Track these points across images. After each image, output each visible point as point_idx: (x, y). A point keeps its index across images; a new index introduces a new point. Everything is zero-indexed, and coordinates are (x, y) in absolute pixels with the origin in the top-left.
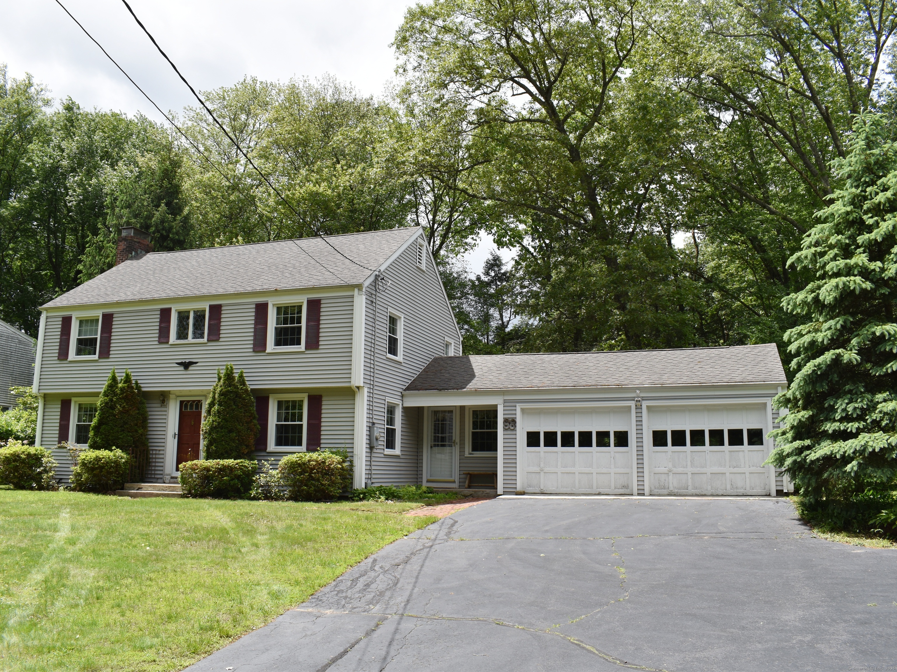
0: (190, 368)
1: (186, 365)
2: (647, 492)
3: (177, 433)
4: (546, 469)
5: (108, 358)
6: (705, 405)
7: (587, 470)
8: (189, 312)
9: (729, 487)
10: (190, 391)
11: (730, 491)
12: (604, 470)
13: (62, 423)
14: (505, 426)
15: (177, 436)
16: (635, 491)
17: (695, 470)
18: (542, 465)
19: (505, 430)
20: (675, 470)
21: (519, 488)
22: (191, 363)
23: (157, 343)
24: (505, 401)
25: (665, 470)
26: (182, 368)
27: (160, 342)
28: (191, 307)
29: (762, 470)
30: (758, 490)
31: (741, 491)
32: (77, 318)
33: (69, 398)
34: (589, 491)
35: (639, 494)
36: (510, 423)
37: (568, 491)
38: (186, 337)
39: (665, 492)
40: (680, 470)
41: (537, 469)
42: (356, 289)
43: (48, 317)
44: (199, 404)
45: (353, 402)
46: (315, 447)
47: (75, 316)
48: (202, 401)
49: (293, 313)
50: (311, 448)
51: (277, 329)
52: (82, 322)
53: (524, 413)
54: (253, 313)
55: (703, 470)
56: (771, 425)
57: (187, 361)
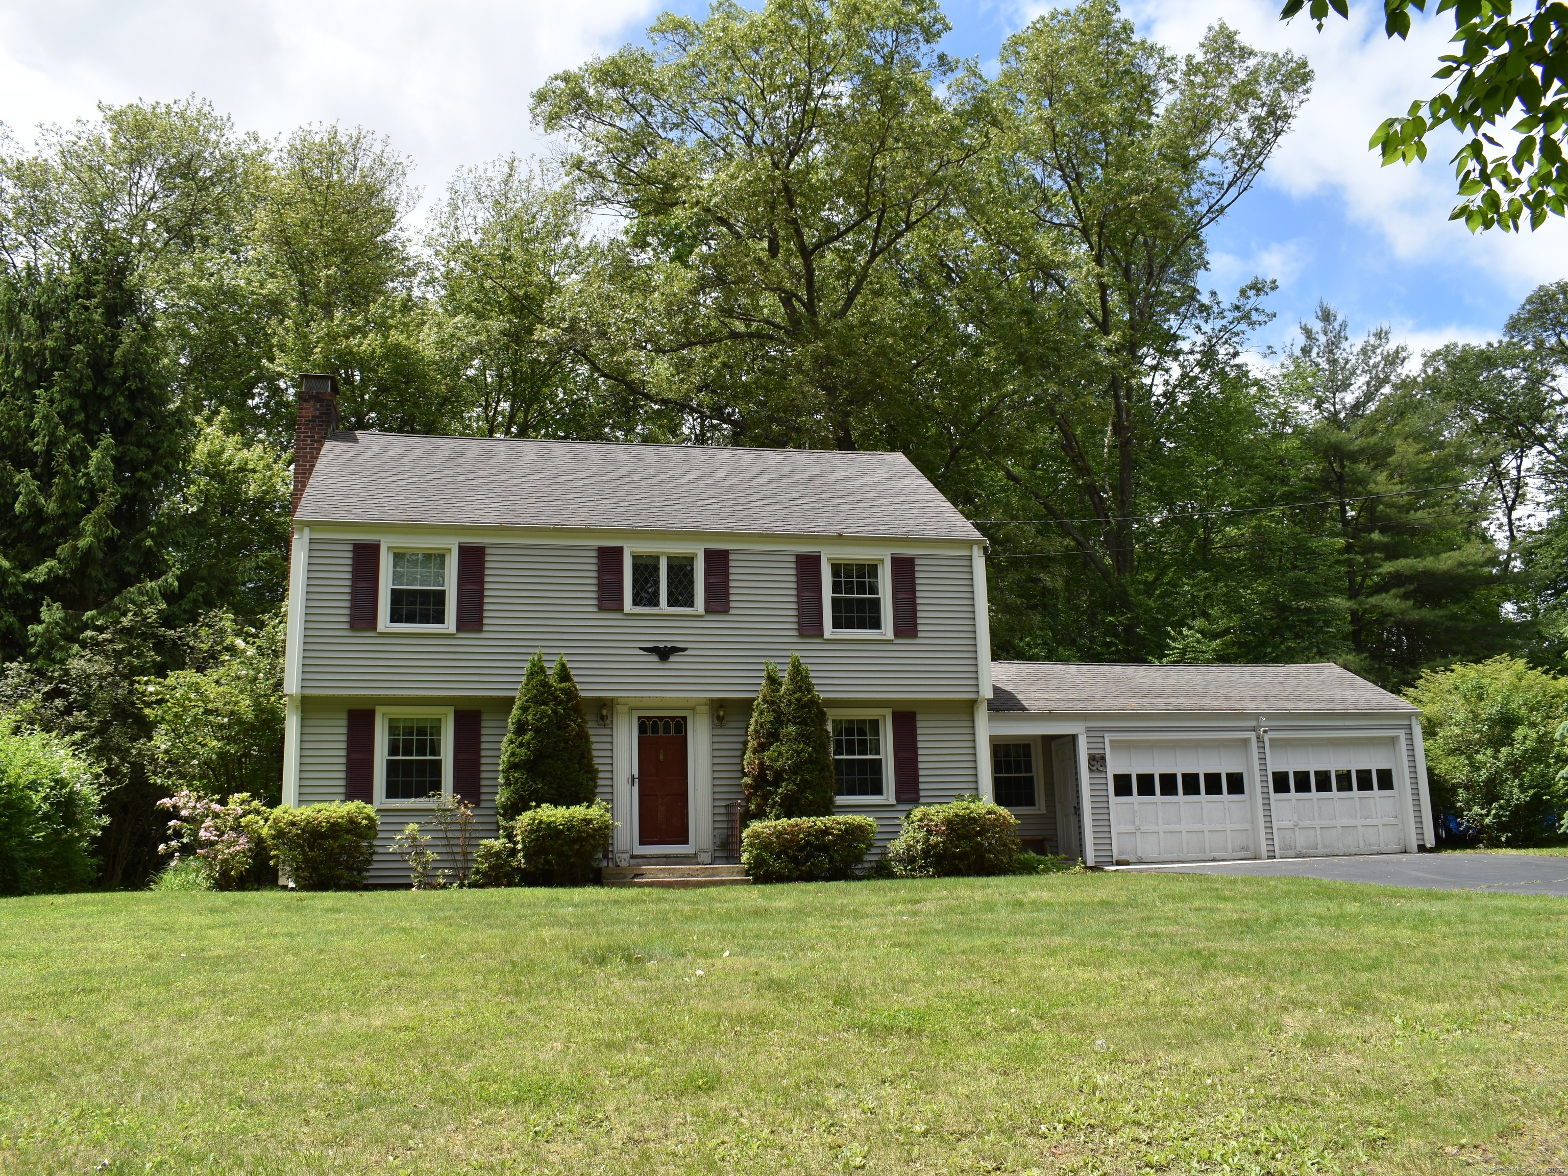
0: (672, 659)
1: (664, 653)
2: (1277, 854)
3: (636, 775)
4: (1144, 828)
5: (480, 630)
6: (1329, 739)
7: (1196, 827)
8: (658, 558)
9: (1362, 844)
11: (1363, 849)
12: (1218, 827)
13: (354, 756)
14: (1091, 765)
15: (637, 782)
16: (1264, 853)
17: (1324, 823)
18: (1137, 822)
19: (1091, 770)
20: (1301, 824)
21: (1116, 857)
22: (675, 650)
23: (595, 609)
24: (1089, 730)
25: (1290, 824)
26: (655, 658)
27: (601, 608)
28: (664, 549)
29: (1394, 821)
30: (1393, 847)
31: (1375, 848)
32: (390, 548)
33: (369, 707)
34: (1201, 856)
35: (1269, 857)
36: (1097, 762)
37: (1174, 857)
38: (653, 601)
39: (1292, 853)
40: (1307, 823)
41: (1131, 828)
42: (975, 548)
43: (312, 541)
44: (680, 725)
45: (969, 724)
46: (912, 796)
47: (387, 544)
48: (685, 719)
49: (861, 575)
50: (904, 797)
51: (835, 601)
52: (399, 557)
53: (1112, 747)
54: (791, 571)
55: (1333, 823)
56: (1406, 764)
57: (661, 645)
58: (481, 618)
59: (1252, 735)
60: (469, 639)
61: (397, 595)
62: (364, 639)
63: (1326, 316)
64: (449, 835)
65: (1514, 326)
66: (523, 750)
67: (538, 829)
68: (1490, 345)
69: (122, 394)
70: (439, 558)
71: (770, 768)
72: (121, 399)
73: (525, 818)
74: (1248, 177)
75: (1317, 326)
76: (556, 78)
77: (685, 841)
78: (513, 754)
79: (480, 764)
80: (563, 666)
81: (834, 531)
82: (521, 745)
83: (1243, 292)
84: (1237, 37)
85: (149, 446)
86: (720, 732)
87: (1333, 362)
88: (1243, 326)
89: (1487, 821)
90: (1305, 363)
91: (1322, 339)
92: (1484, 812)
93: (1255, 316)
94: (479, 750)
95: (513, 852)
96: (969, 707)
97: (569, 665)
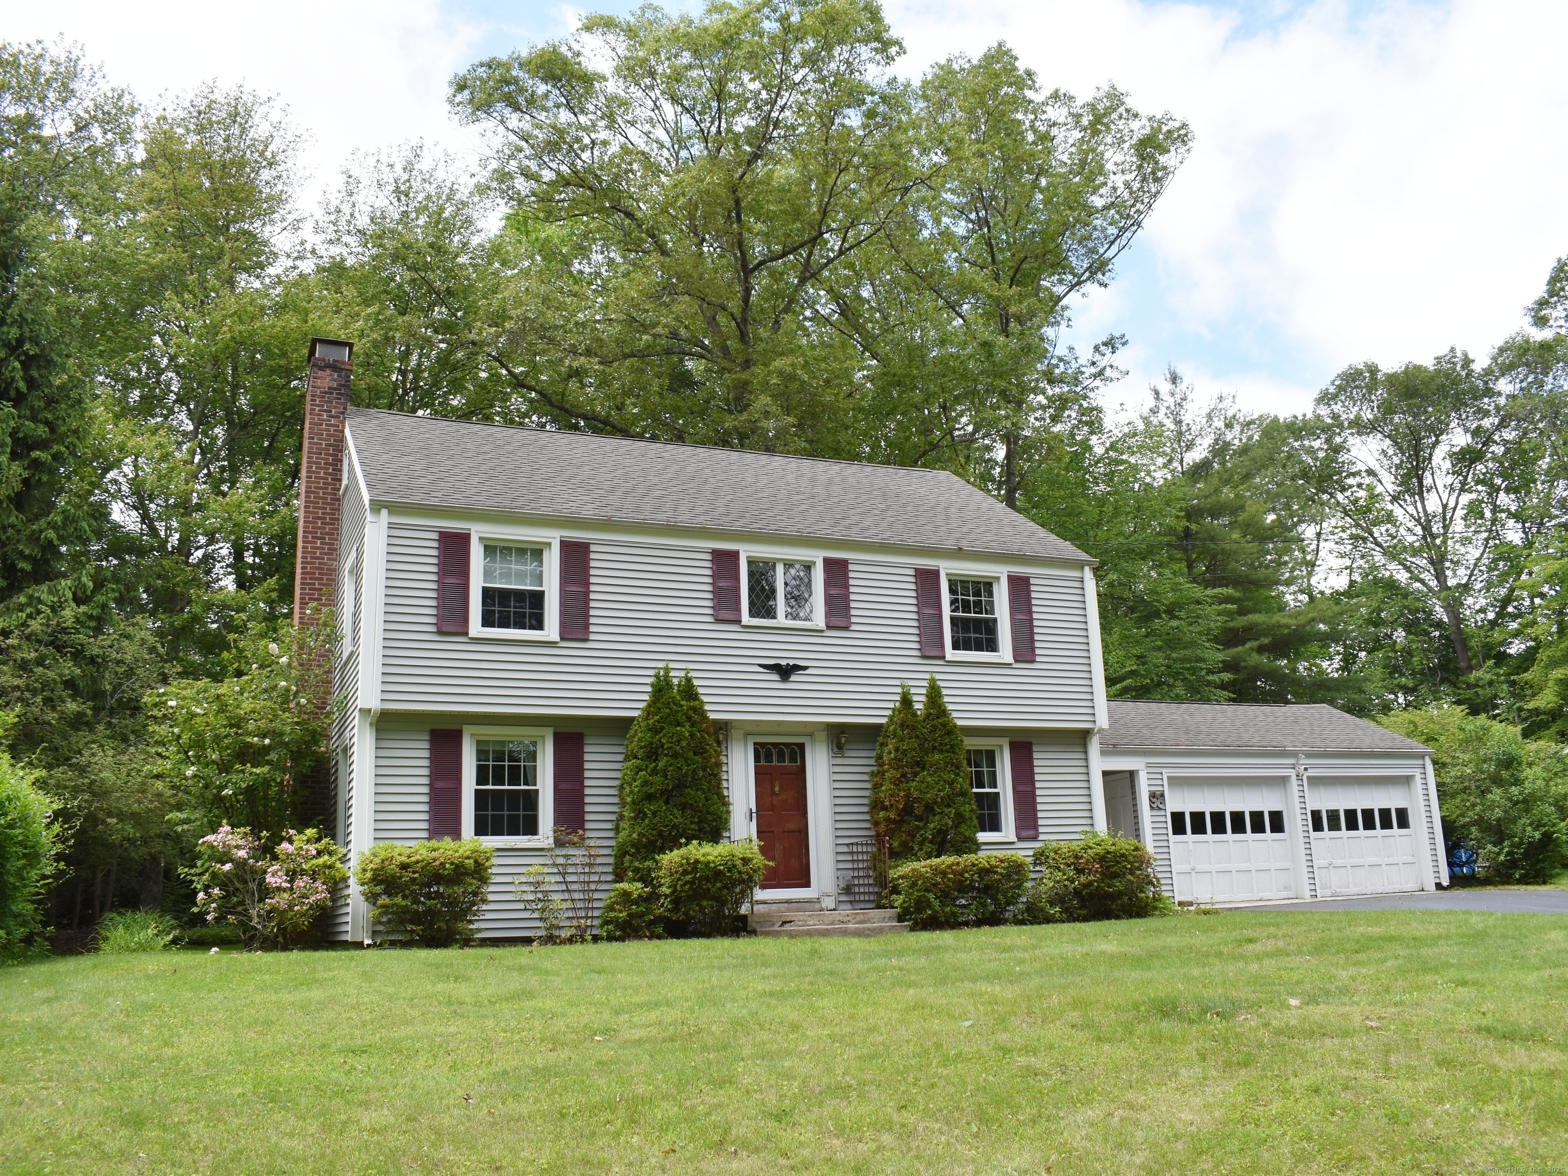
2: (1319, 893)
3: (754, 810)
4: (1199, 867)
5: (586, 640)
7: (1245, 866)
8: (773, 564)
9: (1386, 882)
10: (779, 723)
11: (1388, 888)
12: (1263, 866)
13: (439, 785)
14: (1151, 802)
15: (754, 815)
16: (1307, 893)
17: (1355, 861)
18: (1192, 861)
19: (1152, 808)
21: (1177, 897)
22: (797, 668)
23: (711, 619)
24: (1149, 766)
25: (1325, 863)
26: (776, 677)
27: (718, 619)
28: (779, 555)
30: (1412, 885)
31: (1398, 887)
32: (481, 539)
33: (455, 726)
35: (1312, 897)
36: (1157, 798)
37: (1226, 897)
38: (771, 612)
41: (1187, 867)
42: (1087, 569)
43: (391, 526)
44: (797, 752)
45: (1082, 756)
46: (1031, 833)
47: (478, 532)
48: (802, 747)
49: (977, 593)
50: (1025, 834)
51: (953, 619)
52: (491, 549)
53: (1169, 784)
54: (910, 584)
55: (1361, 861)
56: (1422, 803)
57: (783, 663)
58: (587, 625)
59: (1292, 773)
60: (573, 649)
61: (488, 594)
62: (455, 644)
63: (1174, 379)
64: (569, 879)
65: (1325, 398)
66: (658, 779)
67: (695, 870)
68: (1295, 417)
69: (17, 358)
70: (537, 552)
71: (917, 800)
72: (17, 364)
73: (671, 858)
74: (1128, 234)
75: (1165, 387)
76: (482, 65)
77: (807, 884)
78: (645, 783)
79: (583, 795)
80: (689, 680)
81: (950, 544)
82: (654, 772)
83: (1096, 348)
84: (1126, 100)
85: (47, 423)
86: (839, 761)
87: (1179, 423)
88: (1097, 383)
89: (1502, 858)
90: (1154, 420)
91: (1171, 402)
92: (1496, 850)
93: (1108, 373)
94: (582, 779)
95: (653, 897)
96: (1080, 738)
97: (696, 682)
